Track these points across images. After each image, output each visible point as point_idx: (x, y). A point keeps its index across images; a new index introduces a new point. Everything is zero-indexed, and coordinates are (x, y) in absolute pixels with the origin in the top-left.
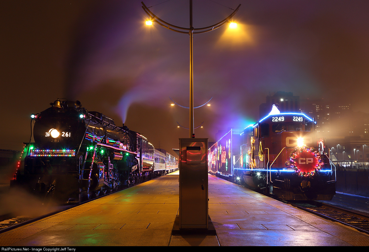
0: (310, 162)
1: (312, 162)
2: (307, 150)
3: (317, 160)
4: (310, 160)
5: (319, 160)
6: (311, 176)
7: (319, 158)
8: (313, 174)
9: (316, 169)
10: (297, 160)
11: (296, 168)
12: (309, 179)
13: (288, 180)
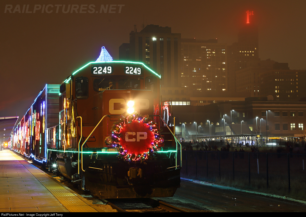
0: (142, 138)
1: (145, 137)
2: (138, 120)
3: (152, 136)
4: (143, 136)
5: (156, 135)
6: (143, 160)
7: (156, 132)
8: (145, 157)
9: (150, 149)
10: (122, 135)
11: (121, 147)
12: (139, 164)
13: (110, 167)
